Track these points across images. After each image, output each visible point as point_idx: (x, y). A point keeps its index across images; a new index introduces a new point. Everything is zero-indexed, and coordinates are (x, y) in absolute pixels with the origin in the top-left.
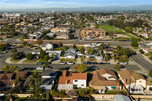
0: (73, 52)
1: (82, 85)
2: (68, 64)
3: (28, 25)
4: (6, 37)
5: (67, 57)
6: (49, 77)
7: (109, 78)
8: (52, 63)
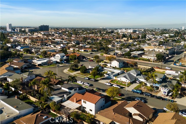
0: (134, 75)
1: (90, 110)
2: (113, 86)
3: (128, 41)
4: (90, 50)
5: (121, 79)
6: (67, 90)
7: (135, 114)
8: (99, 82)
